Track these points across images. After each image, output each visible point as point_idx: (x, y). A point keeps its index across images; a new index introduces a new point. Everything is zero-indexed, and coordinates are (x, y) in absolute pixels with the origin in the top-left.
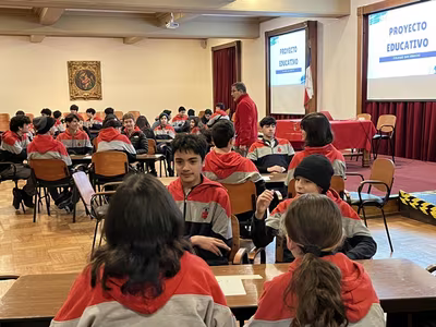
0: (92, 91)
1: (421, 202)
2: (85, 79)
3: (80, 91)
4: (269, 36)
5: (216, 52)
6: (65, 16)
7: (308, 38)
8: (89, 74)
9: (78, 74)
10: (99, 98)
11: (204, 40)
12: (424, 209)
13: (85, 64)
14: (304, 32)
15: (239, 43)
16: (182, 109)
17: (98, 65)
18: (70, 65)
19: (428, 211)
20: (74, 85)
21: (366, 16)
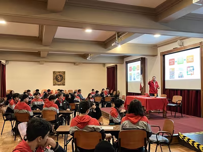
0: (62, 82)
1: (189, 139)
2: (59, 78)
3: (57, 82)
4: (127, 63)
5: (108, 69)
6: (49, 55)
7: (141, 64)
8: (61, 76)
9: (57, 76)
10: (64, 85)
11: (104, 64)
12: (190, 143)
13: (59, 72)
14: (140, 62)
15: (116, 65)
16: (93, 90)
17: (64, 72)
18: (54, 72)
19: (193, 144)
20: (55, 80)
21: (164, 56)
